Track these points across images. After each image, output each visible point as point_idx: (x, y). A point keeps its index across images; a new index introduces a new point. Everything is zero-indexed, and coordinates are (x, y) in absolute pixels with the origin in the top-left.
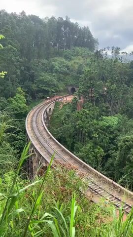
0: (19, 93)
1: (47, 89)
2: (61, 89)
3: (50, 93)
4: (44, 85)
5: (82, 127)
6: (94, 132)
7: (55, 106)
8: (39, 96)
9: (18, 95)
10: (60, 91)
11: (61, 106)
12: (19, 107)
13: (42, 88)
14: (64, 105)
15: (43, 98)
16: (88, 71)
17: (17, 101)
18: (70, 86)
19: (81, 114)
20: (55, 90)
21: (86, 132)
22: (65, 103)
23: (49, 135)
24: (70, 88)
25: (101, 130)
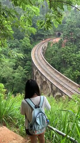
0: (26, 37)
1: (43, 34)
2: (52, 33)
3: (45, 36)
4: (41, 31)
5: (66, 58)
6: (73, 61)
7: (48, 45)
8: (38, 38)
9: (25, 38)
10: (51, 35)
11: (52, 45)
12: (26, 45)
13: (40, 33)
14: (54, 44)
15: (40, 39)
16: (70, 21)
17: (25, 42)
18: (57, 32)
19: (65, 50)
20: (48, 34)
21: (68, 61)
22: (54, 43)
23: (46, 63)
24: (57, 33)
25: (78, 60)
